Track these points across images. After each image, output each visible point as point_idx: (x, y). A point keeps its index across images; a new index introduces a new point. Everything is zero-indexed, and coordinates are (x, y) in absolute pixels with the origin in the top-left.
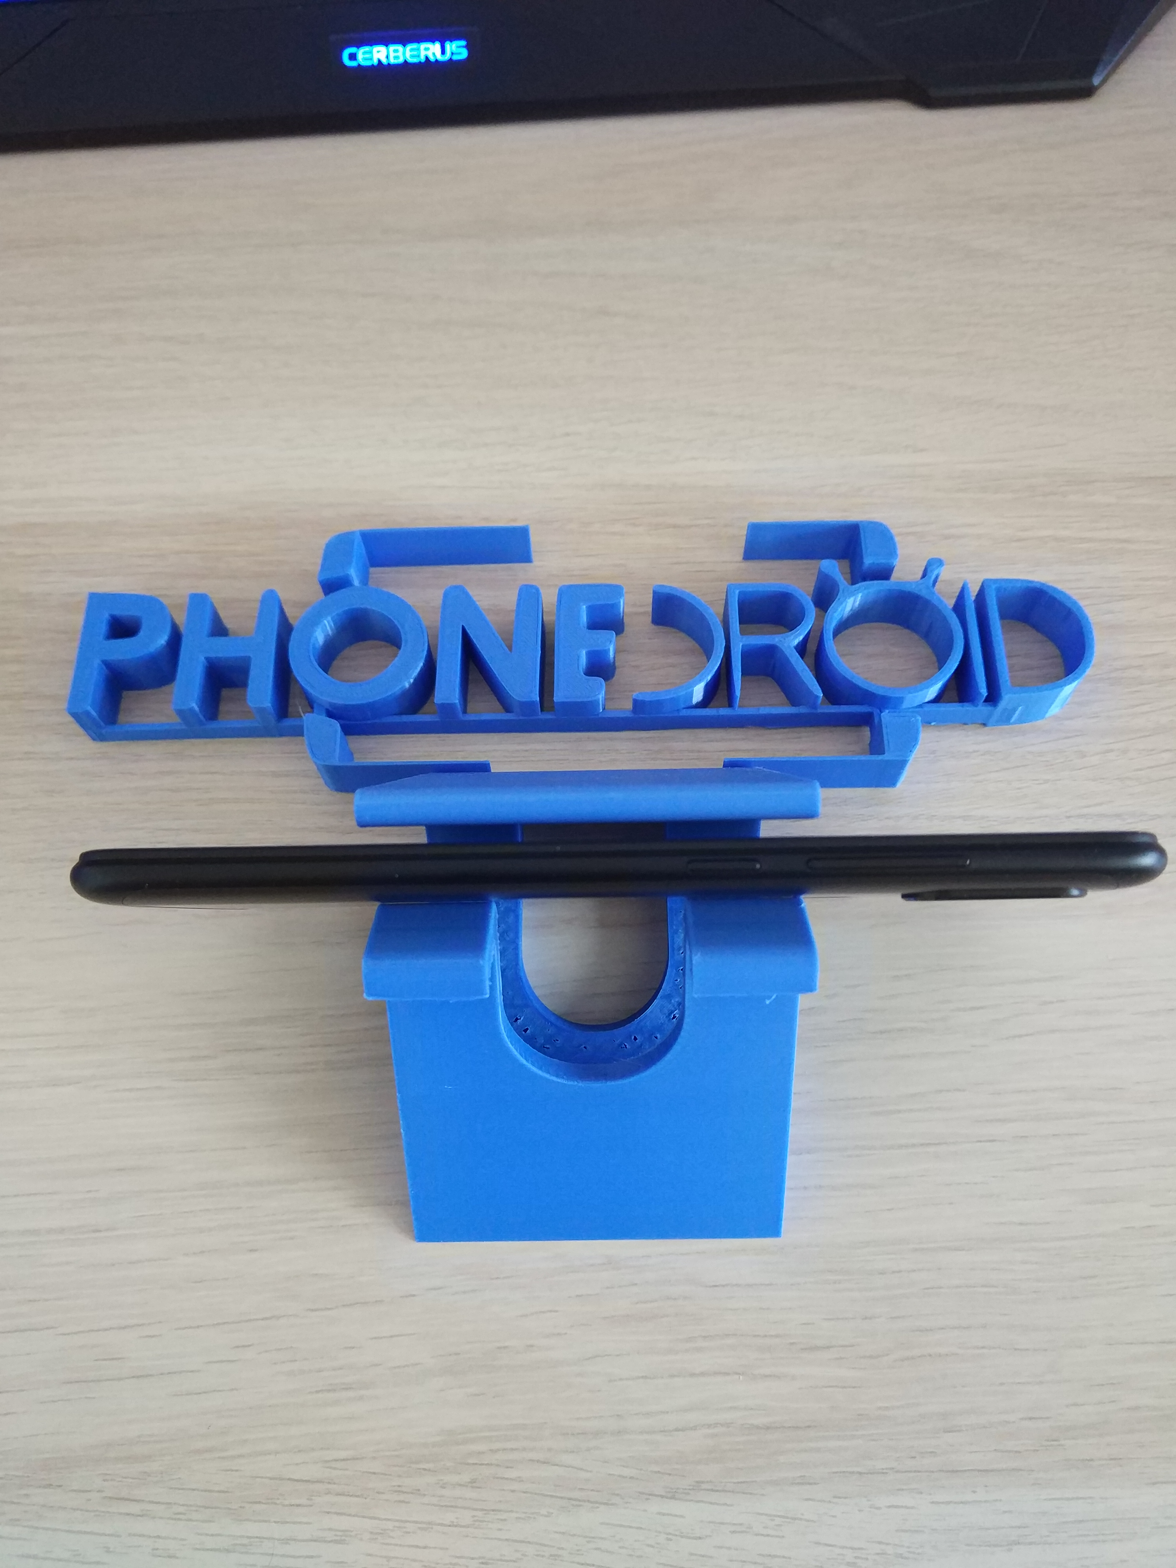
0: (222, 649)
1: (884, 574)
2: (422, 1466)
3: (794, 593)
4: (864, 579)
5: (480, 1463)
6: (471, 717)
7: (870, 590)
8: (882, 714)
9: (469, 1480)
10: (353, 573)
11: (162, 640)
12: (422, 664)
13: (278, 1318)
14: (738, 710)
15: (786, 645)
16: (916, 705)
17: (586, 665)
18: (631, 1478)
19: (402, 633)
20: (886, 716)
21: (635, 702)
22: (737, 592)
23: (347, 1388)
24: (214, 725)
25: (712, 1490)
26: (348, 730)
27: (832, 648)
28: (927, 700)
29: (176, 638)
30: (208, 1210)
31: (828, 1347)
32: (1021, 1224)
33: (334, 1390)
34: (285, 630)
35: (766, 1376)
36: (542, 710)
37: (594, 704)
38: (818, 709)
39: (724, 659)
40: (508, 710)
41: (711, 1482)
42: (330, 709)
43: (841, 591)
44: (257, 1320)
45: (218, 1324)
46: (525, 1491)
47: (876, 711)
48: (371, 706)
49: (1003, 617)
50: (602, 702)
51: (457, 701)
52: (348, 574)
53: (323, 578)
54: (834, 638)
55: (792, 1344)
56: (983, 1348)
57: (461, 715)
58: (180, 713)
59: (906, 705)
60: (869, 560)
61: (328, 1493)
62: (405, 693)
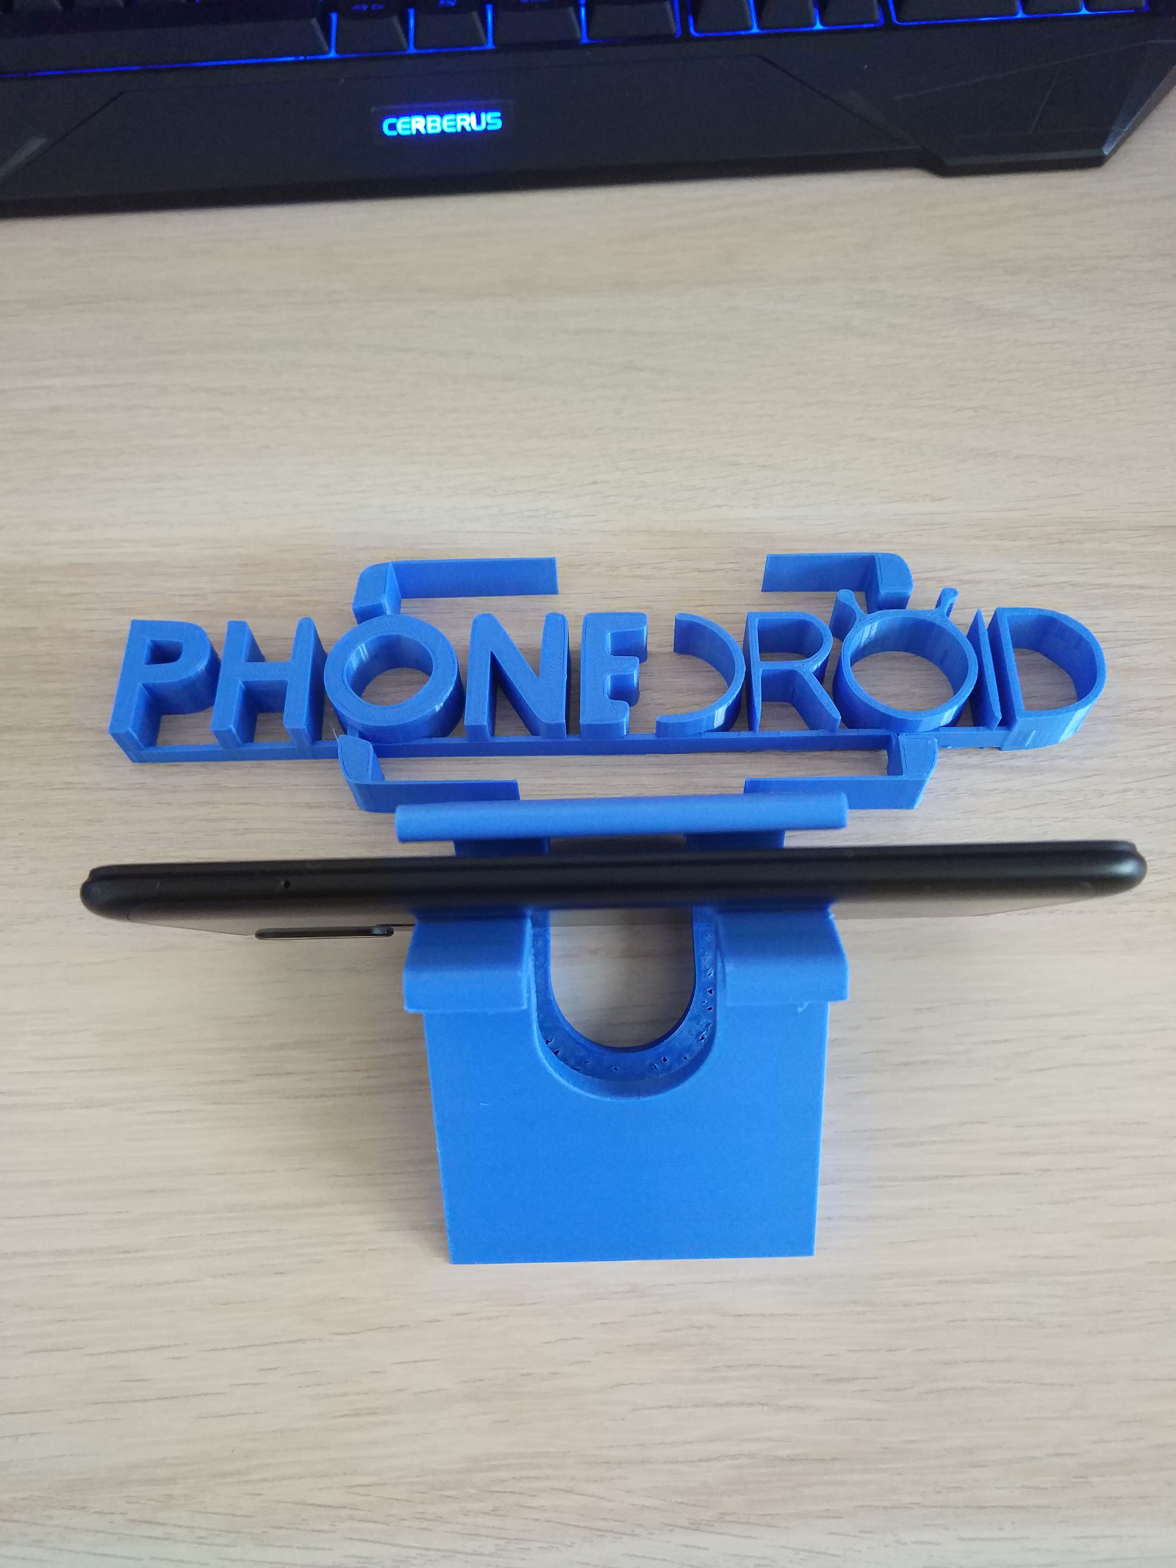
0: (259, 674)
1: (900, 603)
2: (445, 1493)
3: (813, 621)
4: (880, 609)
5: (503, 1490)
6: (498, 740)
7: (885, 619)
8: (899, 737)
9: (492, 1508)
10: (386, 603)
11: (202, 666)
12: (452, 688)
13: (303, 1341)
14: (759, 733)
15: (804, 670)
16: (932, 728)
17: (611, 690)
18: (655, 1508)
19: (433, 660)
20: (903, 739)
21: (659, 724)
22: (757, 620)
23: (371, 1412)
24: (249, 747)
25: (736, 1522)
26: (381, 752)
27: (850, 674)
28: (942, 725)
29: (214, 666)
30: (235, 1233)
31: (853, 1379)
32: (1046, 1257)
33: (358, 1415)
34: (320, 659)
35: (790, 1407)
36: (568, 733)
37: (619, 726)
38: (837, 733)
39: (744, 685)
40: (534, 732)
41: (735, 1514)
42: (362, 731)
43: (858, 619)
44: (283, 1343)
45: (244, 1347)
46: (547, 1520)
47: (893, 735)
48: (403, 728)
49: (1016, 645)
50: (626, 726)
51: (486, 724)
52: (382, 603)
53: (357, 607)
54: (851, 666)
55: (817, 1375)
56: (1008, 1382)
57: (489, 736)
58: (218, 734)
59: (921, 729)
60: (885, 591)
61: (351, 1518)
62: (436, 716)
